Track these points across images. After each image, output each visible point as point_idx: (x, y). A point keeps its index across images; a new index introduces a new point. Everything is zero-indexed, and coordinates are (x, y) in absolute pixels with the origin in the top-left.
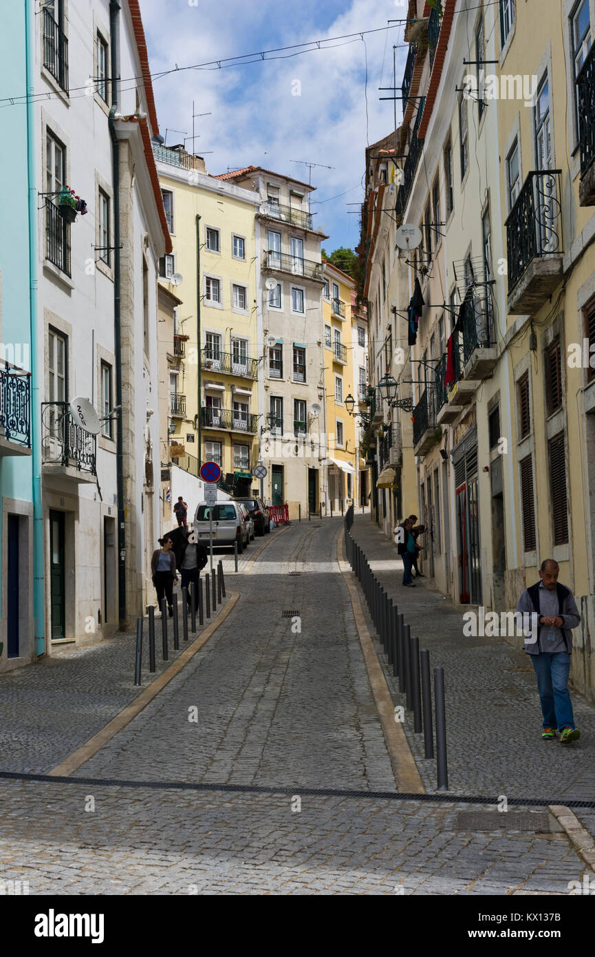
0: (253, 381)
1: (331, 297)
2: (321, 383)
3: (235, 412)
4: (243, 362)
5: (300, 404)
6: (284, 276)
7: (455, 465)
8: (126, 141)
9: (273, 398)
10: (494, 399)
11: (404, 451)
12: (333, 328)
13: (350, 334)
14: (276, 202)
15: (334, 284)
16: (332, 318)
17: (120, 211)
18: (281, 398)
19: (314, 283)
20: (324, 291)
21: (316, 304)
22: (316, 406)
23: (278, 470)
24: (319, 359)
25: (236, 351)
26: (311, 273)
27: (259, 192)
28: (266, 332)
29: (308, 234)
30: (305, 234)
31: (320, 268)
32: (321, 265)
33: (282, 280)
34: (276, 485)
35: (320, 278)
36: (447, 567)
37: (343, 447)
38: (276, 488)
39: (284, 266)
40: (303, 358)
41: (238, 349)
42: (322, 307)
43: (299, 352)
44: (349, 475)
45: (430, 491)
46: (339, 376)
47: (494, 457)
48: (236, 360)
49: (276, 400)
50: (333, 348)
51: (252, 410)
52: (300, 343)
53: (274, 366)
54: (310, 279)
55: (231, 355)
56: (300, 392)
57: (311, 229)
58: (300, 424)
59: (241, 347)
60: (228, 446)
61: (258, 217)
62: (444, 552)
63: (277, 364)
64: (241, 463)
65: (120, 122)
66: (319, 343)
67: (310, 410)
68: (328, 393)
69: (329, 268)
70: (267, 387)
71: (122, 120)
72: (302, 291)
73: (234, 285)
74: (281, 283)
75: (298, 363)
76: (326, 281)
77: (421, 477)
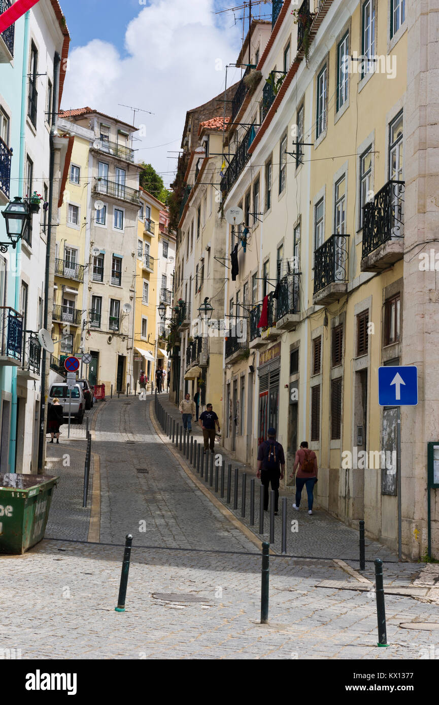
0: (80, 282)
1: (144, 218)
2: (132, 287)
3: (64, 307)
4: (73, 268)
5: (115, 303)
6: (109, 199)
7: (260, 378)
8: (59, 149)
9: (94, 297)
10: (295, 343)
11: (211, 356)
12: (144, 243)
13: (156, 247)
14: (106, 139)
15: (147, 207)
16: (144, 234)
17: (53, 197)
18: (101, 298)
19: (133, 206)
20: (139, 213)
21: (132, 223)
22: (128, 306)
23: (95, 355)
24: (132, 267)
25: (68, 258)
26: (130, 197)
27: (93, 130)
28: (92, 244)
29: (130, 166)
30: (128, 166)
31: (137, 194)
32: (139, 191)
33: (107, 202)
34: (92, 368)
35: (136, 201)
36: (248, 445)
37: (146, 339)
38: (92, 370)
39: (109, 191)
40: (119, 267)
41: (69, 257)
42: (136, 225)
43: (117, 261)
44: (149, 362)
45: (235, 390)
46: (146, 281)
47: (293, 380)
48: (67, 266)
49: (97, 299)
50: (144, 258)
51: (78, 306)
52: (118, 254)
53: (97, 272)
54: (130, 203)
55: (64, 261)
56: (116, 293)
57: (133, 162)
58: (114, 319)
59: (72, 255)
60: (57, 334)
61: (92, 151)
62: (246, 434)
63: (99, 270)
64: (66, 349)
65: (57, 138)
66: (133, 255)
67: (123, 308)
68: (137, 295)
69: (145, 194)
70: (91, 288)
71: (59, 137)
72: (122, 212)
73: (70, 204)
74: (107, 205)
75: (115, 270)
76: (140, 204)
77: (227, 379)
